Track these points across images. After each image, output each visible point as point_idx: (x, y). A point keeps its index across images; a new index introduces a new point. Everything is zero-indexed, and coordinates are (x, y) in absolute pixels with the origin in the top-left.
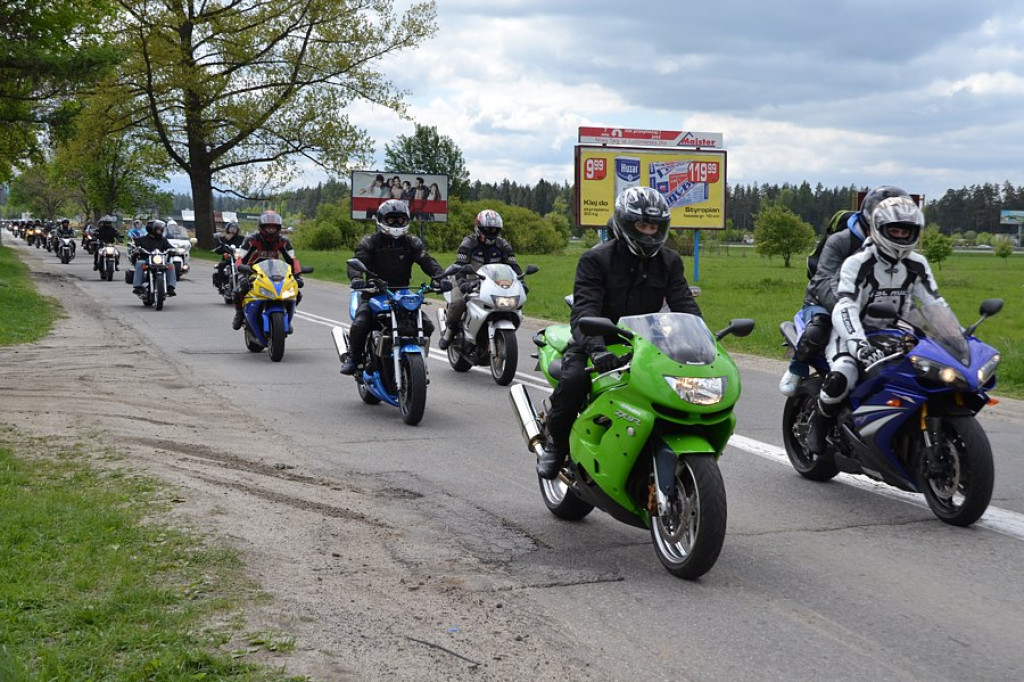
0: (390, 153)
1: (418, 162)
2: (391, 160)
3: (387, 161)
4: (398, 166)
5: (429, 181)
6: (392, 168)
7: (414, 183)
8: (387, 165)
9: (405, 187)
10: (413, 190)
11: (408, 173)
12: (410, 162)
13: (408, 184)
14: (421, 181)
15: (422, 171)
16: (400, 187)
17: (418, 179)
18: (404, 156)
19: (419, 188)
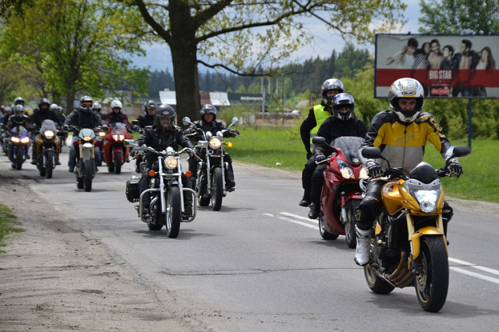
0: (426, 9)
1: (463, 19)
2: (427, 18)
3: (421, 20)
4: (436, 27)
5: (478, 43)
6: (428, 29)
7: (459, 48)
8: (423, 25)
9: (446, 53)
10: (457, 57)
11: (448, 34)
12: (453, 20)
13: (451, 49)
14: (468, 44)
15: (468, 31)
16: (440, 54)
17: (464, 42)
18: (446, 13)
19: (464, 54)
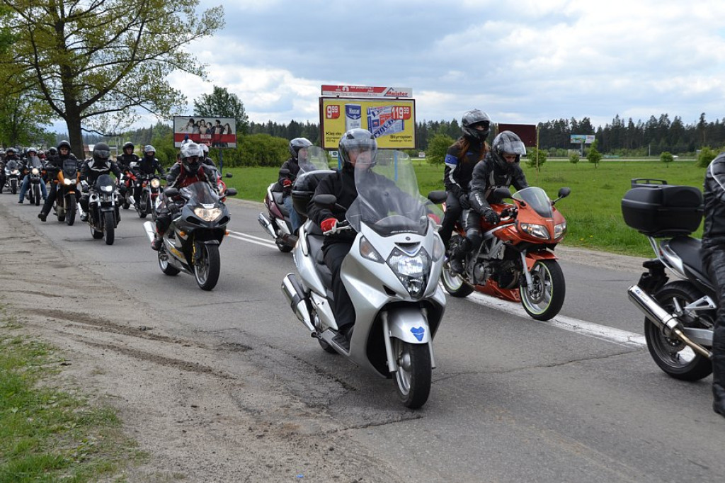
0: (197, 105)
1: (215, 110)
2: (198, 109)
3: (195, 110)
4: (202, 113)
5: (223, 122)
6: (198, 114)
7: (214, 124)
8: (196, 112)
9: (208, 126)
10: (214, 128)
11: (209, 117)
12: (210, 110)
13: (210, 124)
14: (219, 122)
15: (218, 116)
16: (205, 126)
17: (217, 121)
18: (207, 107)
19: (217, 126)
